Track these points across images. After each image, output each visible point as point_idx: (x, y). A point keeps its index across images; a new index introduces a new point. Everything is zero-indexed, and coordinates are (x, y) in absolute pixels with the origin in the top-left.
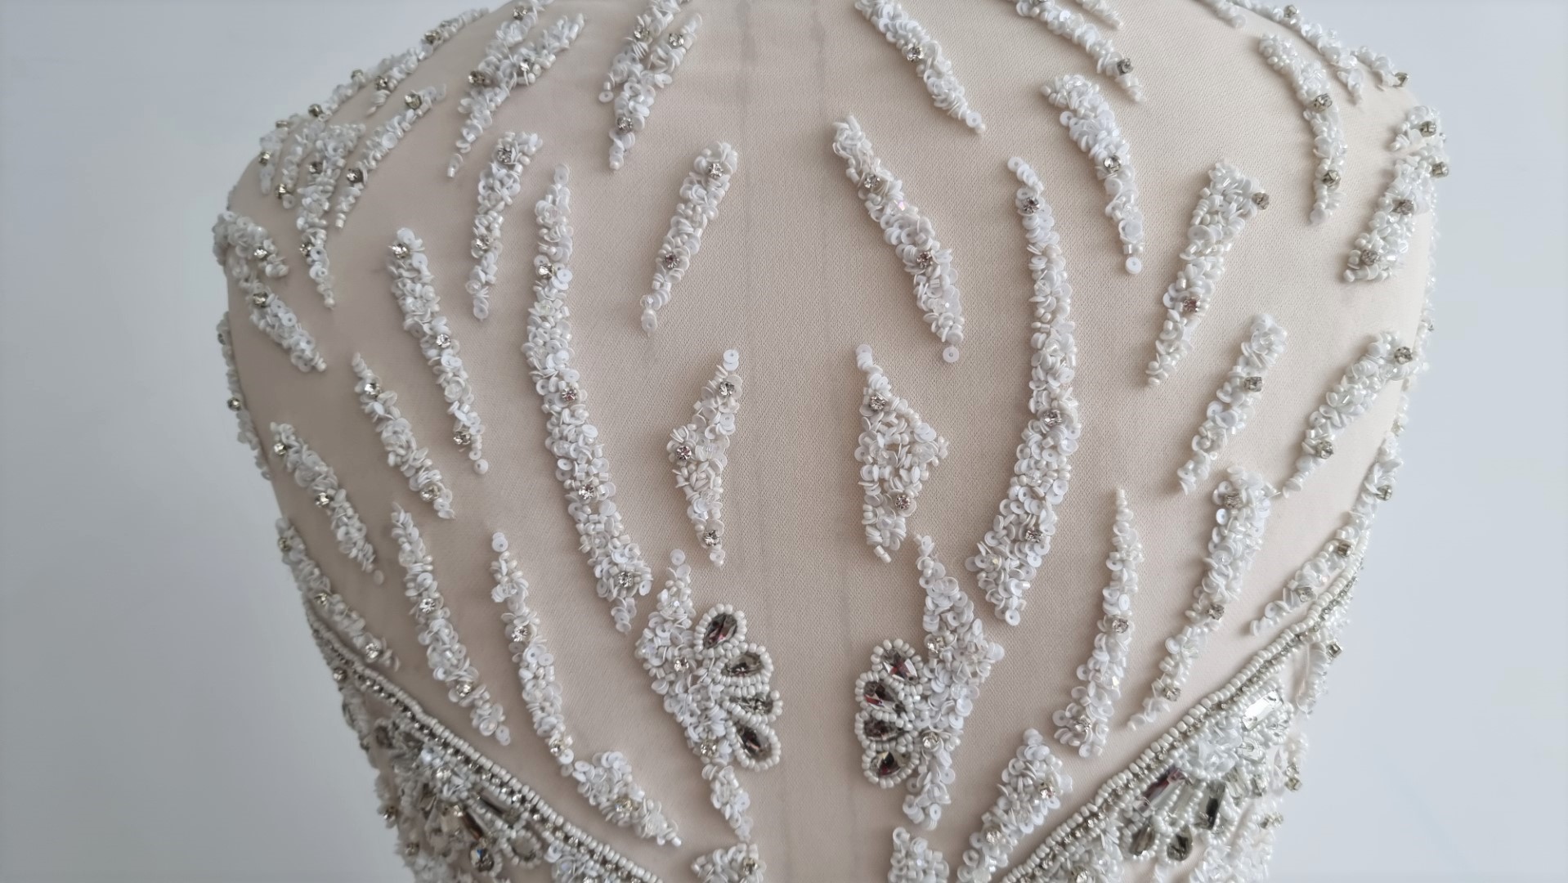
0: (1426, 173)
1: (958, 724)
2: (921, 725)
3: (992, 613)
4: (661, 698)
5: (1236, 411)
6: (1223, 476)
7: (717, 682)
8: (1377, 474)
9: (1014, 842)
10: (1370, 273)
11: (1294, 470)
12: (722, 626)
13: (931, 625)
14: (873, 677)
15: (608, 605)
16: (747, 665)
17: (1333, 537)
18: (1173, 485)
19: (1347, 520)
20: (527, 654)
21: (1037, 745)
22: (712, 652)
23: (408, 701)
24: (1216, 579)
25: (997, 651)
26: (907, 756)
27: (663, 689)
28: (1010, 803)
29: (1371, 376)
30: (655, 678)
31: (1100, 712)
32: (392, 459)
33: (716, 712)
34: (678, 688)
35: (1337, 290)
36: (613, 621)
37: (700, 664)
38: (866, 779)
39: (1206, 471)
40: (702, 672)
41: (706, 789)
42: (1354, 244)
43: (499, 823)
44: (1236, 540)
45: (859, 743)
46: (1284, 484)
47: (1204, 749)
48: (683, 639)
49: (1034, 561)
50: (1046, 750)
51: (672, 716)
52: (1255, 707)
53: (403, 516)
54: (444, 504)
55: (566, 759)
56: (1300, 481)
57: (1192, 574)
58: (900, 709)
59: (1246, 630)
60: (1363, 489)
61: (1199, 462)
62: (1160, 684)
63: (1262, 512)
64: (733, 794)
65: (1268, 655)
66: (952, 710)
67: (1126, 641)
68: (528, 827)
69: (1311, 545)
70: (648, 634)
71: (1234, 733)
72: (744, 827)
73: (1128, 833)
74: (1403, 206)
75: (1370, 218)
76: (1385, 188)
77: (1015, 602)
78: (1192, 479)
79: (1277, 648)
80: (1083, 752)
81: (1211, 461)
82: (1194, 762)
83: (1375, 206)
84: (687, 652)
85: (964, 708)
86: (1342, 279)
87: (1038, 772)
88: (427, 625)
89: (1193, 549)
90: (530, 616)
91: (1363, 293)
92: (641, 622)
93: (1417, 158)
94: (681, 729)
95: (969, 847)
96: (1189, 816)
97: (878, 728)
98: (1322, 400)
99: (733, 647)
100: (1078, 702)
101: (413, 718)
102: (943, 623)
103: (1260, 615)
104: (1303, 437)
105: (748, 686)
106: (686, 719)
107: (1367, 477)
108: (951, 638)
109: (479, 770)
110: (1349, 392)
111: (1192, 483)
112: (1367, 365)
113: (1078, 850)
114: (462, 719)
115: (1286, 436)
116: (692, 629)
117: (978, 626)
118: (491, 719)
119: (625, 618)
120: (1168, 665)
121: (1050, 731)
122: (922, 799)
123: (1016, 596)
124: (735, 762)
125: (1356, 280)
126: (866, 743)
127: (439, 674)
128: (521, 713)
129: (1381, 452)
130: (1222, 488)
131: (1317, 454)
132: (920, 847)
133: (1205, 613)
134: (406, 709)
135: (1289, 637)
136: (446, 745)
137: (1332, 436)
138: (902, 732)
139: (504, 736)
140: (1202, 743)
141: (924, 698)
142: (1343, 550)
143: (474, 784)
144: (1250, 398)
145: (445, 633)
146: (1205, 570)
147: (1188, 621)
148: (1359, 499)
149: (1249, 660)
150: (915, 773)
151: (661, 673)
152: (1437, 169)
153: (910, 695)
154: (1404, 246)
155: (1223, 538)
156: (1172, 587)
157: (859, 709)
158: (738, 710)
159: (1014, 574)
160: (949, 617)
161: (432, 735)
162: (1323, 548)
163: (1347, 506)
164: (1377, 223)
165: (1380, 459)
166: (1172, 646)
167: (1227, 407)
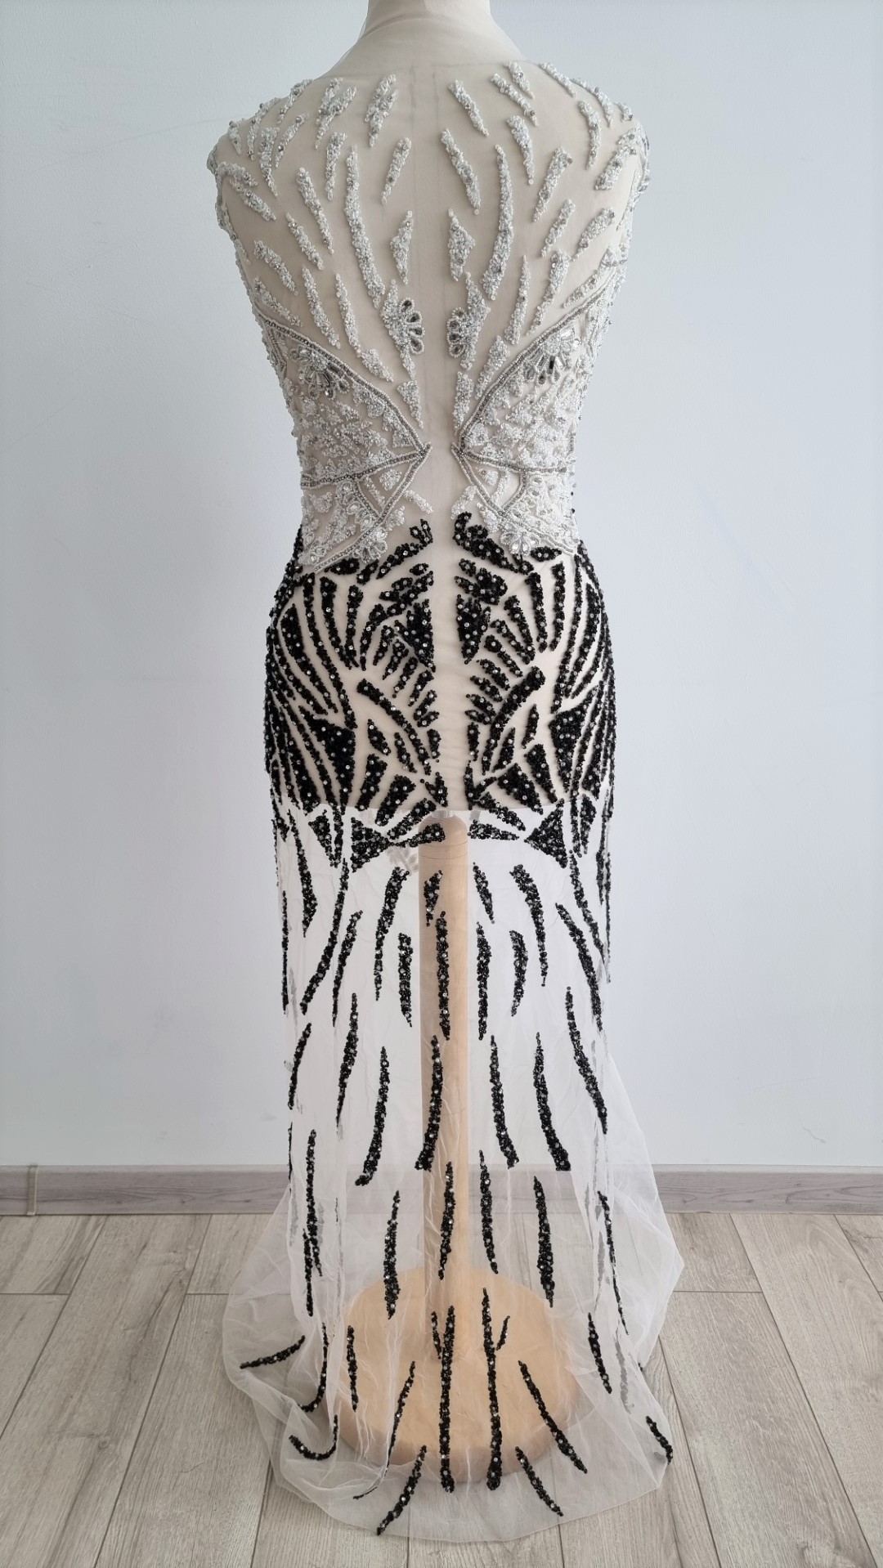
0: (627, 153)
1: (477, 334)
2: (466, 335)
3: (487, 296)
4: (388, 330)
5: (559, 231)
6: (555, 252)
7: (406, 324)
8: (606, 257)
9: (493, 373)
10: (603, 187)
11: (577, 252)
12: (407, 304)
13: (469, 302)
14: (452, 320)
15: (371, 298)
16: (414, 319)
17: (591, 277)
18: (540, 255)
19: (596, 272)
20: (348, 314)
21: (500, 341)
22: (404, 313)
23: (305, 338)
24: (552, 286)
25: (489, 310)
26: (462, 346)
27: (388, 326)
28: (492, 360)
29: (602, 222)
30: (387, 323)
31: (518, 329)
32: (303, 249)
33: (405, 335)
34: (394, 326)
35: (593, 192)
36: (373, 304)
37: (400, 318)
38: (450, 356)
39: (549, 250)
40: (401, 320)
41: (401, 361)
42: (599, 177)
43: (337, 376)
44: (558, 274)
45: (448, 343)
46: (574, 257)
47: (549, 344)
48: (395, 309)
49: (499, 279)
50: (502, 342)
51: (391, 337)
52: (565, 333)
53: (307, 270)
54: (320, 264)
55: (359, 351)
56: (578, 255)
57: (545, 285)
58: (460, 330)
59: (562, 306)
60: (601, 262)
61: (547, 247)
62: (535, 320)
63: (567, 265)
64: (410, 363)
65: (569, 315)
66: (475, 330)
67: (525, 304)
68: (346, 378)
69: (584, 280)
70: (384, 308)
71: (558, 340)
72: (413, 375)
73: (526, 371)
74: (617, 164)
75: (606, 168)
76: (613, 157)
77: (494, 292)
78: (545, 252)
79: (572, 314)
80: (513, 342)
81: (550, 247)
82: (546, 349)
83: (608, 164)
84: (396, 314)
85: (479, 329)
86: (595, 189)
87: (499, 349)
88: (314, 308)
89: (545, 277)
90: (348, 303)
91: (601, 193)
92: (382, 304)
93: (626, 148)
94: (394, 340)
95: (480, 376)
96: (545, 367)
97: (454, 337)
98: (586, 230)
99: (411, 311)
100: (512, 326)
101: (308, 343)
102: (473, 300)
103: (567, 301)
104: (580, 241)
105: (416, 325)
106: (395, 337)
107: (603, 259)
108: (475, 306)
109: (330, 358)
110: (594, 226)
111: (544, 253)
112: (600, 217)
113: (511, 376)
114: (326, 340)
115: (575, 241)
116: (398, 306)
117: (483, 300)
118: (335, 341)
119: (377, 302)
120: (537, 314)
121: (503, 335)
122: (467, 361)
123: (494, 290)
124: (411, 352)
125: (599, 189)
126: (450, 342)
127: (318, 325)
128: (345, 337)
129: (608, 250)
130: (554, 256)
131: (583, 247)
132: (466, 377)
133: (548, 297)
134: (304, 340)
135: (576, 310)
136: (319, 350)
137: (589, 241)
138: (461, 337)
139: (339, 346)
140: (548, 342)
141: (467, 326)
142: (593, 281)
143: (329, 364)
144: (562, 226)
145: (320, 310)
146: (549, 283)
147: (544, 300)
148: (600, 266)
149: (564, 317)
150: (464, 352)
151: (388, 321)
152: (632, 152)
153: (463, 325)
154: (615, 178)
155: (554, 273)
156: (540, 289)
157: (448, 332)
158: (413, 333)
159: (494, 284)
160: (475, 298)
161: (315, 347)
162: (588, 280)
163: (596, 268)
164: (608, 170)
165: (607, 252)
166: (539, 308)
167: (556, 229)
